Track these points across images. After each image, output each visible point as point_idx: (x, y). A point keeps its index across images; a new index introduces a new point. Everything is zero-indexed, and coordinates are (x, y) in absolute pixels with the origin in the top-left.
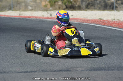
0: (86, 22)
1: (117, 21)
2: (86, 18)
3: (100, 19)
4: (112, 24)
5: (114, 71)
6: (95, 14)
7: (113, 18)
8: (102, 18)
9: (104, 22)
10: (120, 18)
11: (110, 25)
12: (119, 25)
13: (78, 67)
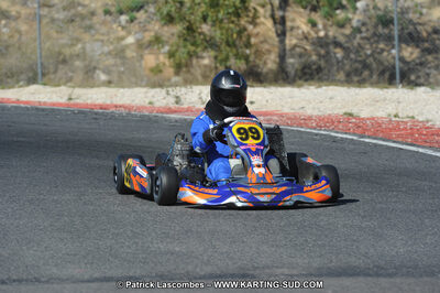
0: (300, 125)
1: (406, 123)
2: (301, 111)
3: (345, 114)
4: (390, 129)
5: (398, 280)
6: (331, 98)
7: (394, 112)
8: (355, 111)
9: (361, 126)
10: (415, 113)
11: (381, 135)
12: (412, 134)
13: (277, 267)
